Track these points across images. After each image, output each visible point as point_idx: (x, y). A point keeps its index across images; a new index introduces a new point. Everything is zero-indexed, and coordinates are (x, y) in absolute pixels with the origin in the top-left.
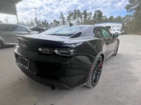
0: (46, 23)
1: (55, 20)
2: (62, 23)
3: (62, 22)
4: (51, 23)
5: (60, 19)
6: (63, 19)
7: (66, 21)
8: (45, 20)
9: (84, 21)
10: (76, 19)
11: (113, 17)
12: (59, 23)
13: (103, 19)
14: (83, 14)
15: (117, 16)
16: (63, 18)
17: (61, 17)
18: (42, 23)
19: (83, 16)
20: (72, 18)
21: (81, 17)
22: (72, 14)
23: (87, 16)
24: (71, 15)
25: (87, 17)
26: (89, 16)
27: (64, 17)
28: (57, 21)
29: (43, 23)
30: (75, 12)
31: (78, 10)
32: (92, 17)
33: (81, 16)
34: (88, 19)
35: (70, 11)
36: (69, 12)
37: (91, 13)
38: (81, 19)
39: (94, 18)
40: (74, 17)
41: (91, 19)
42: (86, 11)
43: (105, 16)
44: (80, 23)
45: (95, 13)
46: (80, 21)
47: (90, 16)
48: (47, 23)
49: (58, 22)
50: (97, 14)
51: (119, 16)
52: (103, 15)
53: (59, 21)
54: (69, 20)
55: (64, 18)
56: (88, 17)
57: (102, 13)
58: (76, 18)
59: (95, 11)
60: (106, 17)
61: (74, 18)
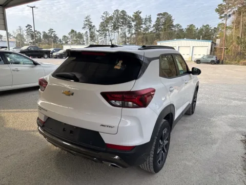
0: (53, 35)
1: (73, 31)
2: (89, 38)
3: (89, 35)
4: (65, 36)
5: (83, 28)
6: (90, 29)
7: (98, 33)
8: (51, 31)
9: (135, 33)
10: (120, 30)
11: (194, 26)
12: (83, 38)
13: (175, 31)
14: (133, 21)
15: (201, 26)
16: (91, 27)
17: (86, 25)
18: (43, 36)
19: (133, 24)
20: (110, 27)
21: (130, 27)
22: (111, 18)
23: (142, 24)
24: (108, 20)
25: (142, 27)
26: (145, 24)
27: (93, 24)
28: (77, 32)
29: (46, 36)
30: (117, 16)
31: (123, 12)
32: (152, 26)
33: (129, 23)
34: (144, 31)
35: (106, 13)
36: (104, 15)
37: (150, 18)
38: (129, 31)
39: (157, 29)
40: (114, 26)
41: (150, 31)
42: (140, 13)
43: (178, 25)
44: (128, 38)
45: (158, 18)
46: (127, 34)
47: (148, 24)
48: (56, 37)
49: (80, 36)
50: (163, 20)
51: (206, 26)
52: (174, 23)
53: (81, 32)
54: (103, 30)
55: (94, 26)
56: (144, 26)
57: (173, 18)
58: (118, 28)
59: (159, 15)
60: (180, 27)
61: (115, 28)
